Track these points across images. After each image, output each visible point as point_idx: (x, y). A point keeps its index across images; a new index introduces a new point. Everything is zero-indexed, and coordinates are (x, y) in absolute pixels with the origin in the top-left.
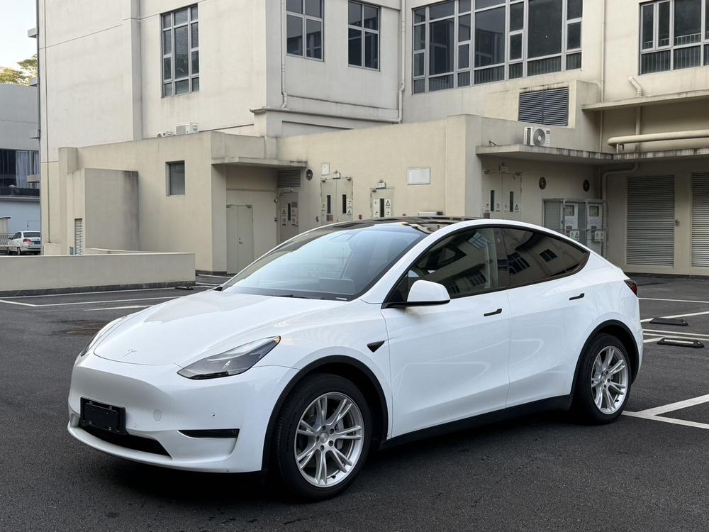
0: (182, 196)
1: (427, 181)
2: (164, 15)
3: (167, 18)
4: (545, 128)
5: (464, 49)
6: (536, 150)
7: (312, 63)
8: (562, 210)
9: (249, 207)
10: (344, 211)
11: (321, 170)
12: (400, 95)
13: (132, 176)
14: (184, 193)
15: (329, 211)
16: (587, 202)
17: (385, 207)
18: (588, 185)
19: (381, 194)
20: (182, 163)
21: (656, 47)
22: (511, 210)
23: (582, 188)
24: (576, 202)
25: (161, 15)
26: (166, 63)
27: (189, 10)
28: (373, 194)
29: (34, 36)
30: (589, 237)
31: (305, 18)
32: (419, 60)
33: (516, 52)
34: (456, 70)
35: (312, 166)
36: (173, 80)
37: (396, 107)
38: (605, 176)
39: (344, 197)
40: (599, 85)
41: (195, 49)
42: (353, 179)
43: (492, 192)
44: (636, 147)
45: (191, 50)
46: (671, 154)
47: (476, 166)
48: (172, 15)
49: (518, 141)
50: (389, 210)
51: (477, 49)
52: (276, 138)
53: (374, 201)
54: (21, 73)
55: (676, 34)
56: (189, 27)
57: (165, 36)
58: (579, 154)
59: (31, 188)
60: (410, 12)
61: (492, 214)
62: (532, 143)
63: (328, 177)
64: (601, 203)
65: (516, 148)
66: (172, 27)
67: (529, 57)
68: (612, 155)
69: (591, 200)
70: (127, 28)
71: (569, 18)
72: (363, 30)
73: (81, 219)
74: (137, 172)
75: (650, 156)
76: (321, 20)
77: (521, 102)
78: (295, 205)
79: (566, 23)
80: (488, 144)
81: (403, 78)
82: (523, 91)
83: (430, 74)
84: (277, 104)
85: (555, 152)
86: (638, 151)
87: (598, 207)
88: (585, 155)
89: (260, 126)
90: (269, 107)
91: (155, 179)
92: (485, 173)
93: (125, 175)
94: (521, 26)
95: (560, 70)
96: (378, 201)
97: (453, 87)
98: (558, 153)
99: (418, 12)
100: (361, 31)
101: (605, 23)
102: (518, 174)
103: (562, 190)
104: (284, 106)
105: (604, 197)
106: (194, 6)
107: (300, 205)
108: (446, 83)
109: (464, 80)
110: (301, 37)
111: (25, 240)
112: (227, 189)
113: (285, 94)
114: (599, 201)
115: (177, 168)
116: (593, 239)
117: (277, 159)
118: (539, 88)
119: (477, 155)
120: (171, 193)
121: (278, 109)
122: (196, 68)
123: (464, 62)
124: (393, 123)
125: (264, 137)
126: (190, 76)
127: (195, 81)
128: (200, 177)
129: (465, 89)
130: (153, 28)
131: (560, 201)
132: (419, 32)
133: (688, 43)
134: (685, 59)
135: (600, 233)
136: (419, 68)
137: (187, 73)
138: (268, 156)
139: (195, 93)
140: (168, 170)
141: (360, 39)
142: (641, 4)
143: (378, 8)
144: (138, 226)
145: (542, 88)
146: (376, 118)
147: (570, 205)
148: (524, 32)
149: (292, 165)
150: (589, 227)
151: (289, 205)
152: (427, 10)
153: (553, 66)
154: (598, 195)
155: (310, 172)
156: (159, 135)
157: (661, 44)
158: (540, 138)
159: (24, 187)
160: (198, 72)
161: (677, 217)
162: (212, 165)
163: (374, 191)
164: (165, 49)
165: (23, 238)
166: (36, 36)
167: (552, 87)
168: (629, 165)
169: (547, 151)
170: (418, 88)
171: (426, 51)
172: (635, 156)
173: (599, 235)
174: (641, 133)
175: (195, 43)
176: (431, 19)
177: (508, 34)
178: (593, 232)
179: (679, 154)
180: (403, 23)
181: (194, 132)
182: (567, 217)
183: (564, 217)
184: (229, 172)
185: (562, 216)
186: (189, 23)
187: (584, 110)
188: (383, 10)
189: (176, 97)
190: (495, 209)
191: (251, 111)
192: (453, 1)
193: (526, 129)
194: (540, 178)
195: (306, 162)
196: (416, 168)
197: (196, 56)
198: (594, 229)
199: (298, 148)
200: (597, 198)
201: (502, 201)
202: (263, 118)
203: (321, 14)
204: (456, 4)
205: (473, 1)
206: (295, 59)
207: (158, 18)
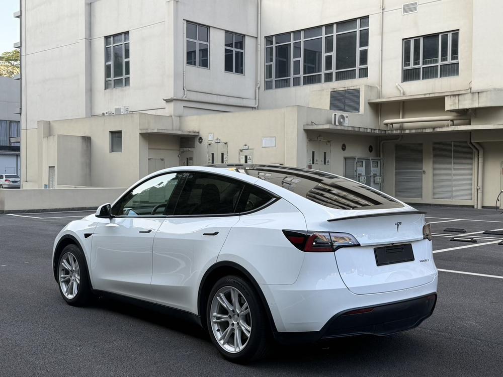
0: (120, 153)
1: (274, 145)
2: (107, 38)
3: (109, 39)
4: (345, 114)
5: (297, 64)
6: (339, 128)
7: (203, 70)
8: (355, 163)
9: (162, 160)
10: (223, 163)
11: (208, 137)
12: (257, 90)
13: (87, 140)
14: (121, 151)
16: (371, 159)
17: (248, 161)
18: (372, 149)
19: (246, 153)
20: (120, 132)
21: (412, 66)
22: (325, 163)
23: (368, 149)
24: (364, 159)
25: (105, 37)
26: (108, 68)
27: (123, 35)
28: (240, 152)
29: (18, 47)
30: (372, 180)
31: (198, 42)
32: (269, 69)
33: (329, 66)
34: (292, 76)
35: (202, 135)
36: (112, 78)
37: (254, 98)
38: (382, 143)
39: (223, 154)
40: (378, 87)
41: (127, 60)
42: (228, 143)
43: (313, 152)
44: (400, 127)
45: (124, 60)
46: (419, 131)
47: (304, 136)
48: (112, 38)
49: (329, 122)
51: (305, 61)
52: (180, 117)
53: (241, 157)
55: (424, 58)
56: (123, 46)
57: (107, 51)
58: (365, 130)
59: (8, 145)
60: (263, 40)
61: (313, 166)
62: (337, 124)
63: (212, 142)
64: (380, 160)
65: (327, 127)
66: (112, 45)
67: (337, 69)
68: (385, 131)
69: (373, 158)
70: (82, 45)
72: (234, 50)
73: (54, 167)
74: (90, 137)
75: (407, 131)
76: (207, 43)
77: (331, 97)
78: (191, 159)
79: (359, 49)
80: (310, 123)
81: (259, 80)
82: (333, 90)
83: (276, 78)
84: (180, 96)
85: (350, 129)
86: (402, 128)
87: (377, 162)
88: (369, 131)
89: (170, 109)
90: (175, 98)
91: (102, 142)
92: (309, 141)
93: (83, 139)
94: (332, 50)
95: (355, 78)
96: (244, 157)
97: (290, 86)
98: (352, 129)
99: (269, 39)
100: (232, 51)
101: (382, 51)
102: (329, 142)
103: (356, 152)
104: (184, 97)
105: (382, 156)
106: (127, 33)
107: (194, 159)
108: (286, 84)
109: (297, 82)
110: (195, 52)
111: (6, 180)
112: (149, 149)
113: (185, 90)
114: (379, 159)
115: (117, 135)
116: (374, 182)
117: (179, 130)
118: (342, 89)
119: (304, 130)
120: (112, 150)
121: (181, 99)
122: (128, 72)
123: (297, 71)
124: (252, 108)
125: (172, 116)
126: (124, 76)
127: (127, 80)
128: (132, 141)
129: (297, 88)
130: (99, 46)
131: (354, 158)
132: (269, 52)
133: (431, 64)
134: (429, 73)
135: (378, 178)
136: (269, 73)
137: (121, 75)
138: (174, 129)
139: (126, 88)
140: (111, 136)
141: (232, 54)
142: (403, 39)
143: (243, 36)
144: (90, 171)
145: (344, 89)
146: (242, 105)
147: (360, 160)
148: (334, 54)
149: (190, 134)
150: (372, 174)
151: (187, 159)
152: (274, 38)
153: (350, 75)
154: (378, 155)
155: (201, 138)
156: (103, 114)
157: (415, 64)
158: (342, 120)
159: (4, 145)
160: (129, 74)
161: (424, 169)
162: (140, 133)
163: (241, 151)
164: (107, 58)
165: (4, 179)
166: (20, 47)
167: (350, 88)
168: (396, 137)
169: (346, 129)
170: (268, 86)
171: (274, 64)
172: (399, 132)
173: (378, 179)
174: (403, 118)
175: (127, 56)
177: (324, 55)
178: (374, 177)
179: (424, 131)
180: (259, 46)
181: (126, 113)
182: (358, 168)
183: (356, 169)
184: (151, 138)
185: (355, 167)
186: (123, 43)
187: (369, 103)
188: (246, 37)
189: (114, 89)
190: (315, 162)
191: (164, 100)
192: (290, 33)
193: (333, 115)
194: (342, 144)
195: (198, 132)
196: (267, 137)
197: (127, 64)
198: (375, 175)
199: (193, 123)
200: (377, 157)
201: (319, 158)
202: (172, 105)
203: (208, 40)
204: (292, 35)
205: (302, 33)
206: (191, 68)
207: (103, 39)
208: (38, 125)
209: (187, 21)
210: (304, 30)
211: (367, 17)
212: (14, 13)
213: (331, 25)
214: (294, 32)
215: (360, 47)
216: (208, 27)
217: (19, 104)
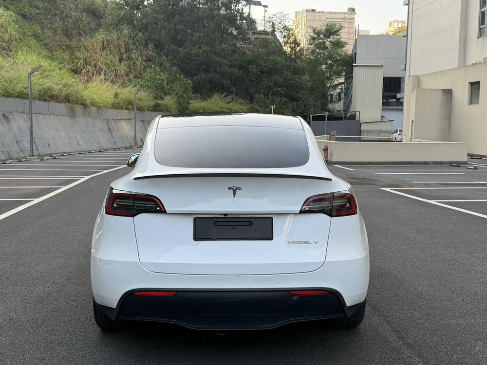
0: (477, 105)
13: (448, 93)
14: (478, 103)
20: (478, 83)
26: (482, 15)
29: (407, 5)
36: (486, 25)
73: (413, 121)
74: (451, 90)
91: (462, 94)
111: (399, 134)
115: (476, 86)
120: (471, 103)
140: (470, 87)
144: (450, 125)
156: (473, 64)
164: (483, 4)
217: (404, 60)
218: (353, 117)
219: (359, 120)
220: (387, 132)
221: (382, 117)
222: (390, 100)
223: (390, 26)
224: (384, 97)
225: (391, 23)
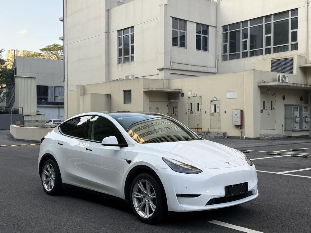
0: (130, 104)
1: (236, 97)
2: (119, 31)
3: (120, 32)
4: (286, 75)
5: (245, 43)
6: (281, 84)
7: (182, 49)
8: (293, 109)
9: (157, 108)
10: (198, 110)
11: (188, 92)
12: (217, 62)
13: (109, 96)
15: (191, 110)
16: (303, 105)
17: (217, 108)
18: (302, 98)
19: (215, 103)
20: (130, 91)
22: (272, 109)
23: (300, 100)
24: (298, 106)
25: (118, 31)
26: (120, 51)
27: (130, 29)
28: (211, 103)
29: (62, 40)
31: (179, 31)
32: (225, 48)
33: (268, 43)
34: (242, 51)
35: (184, 91)
36: (123, 57)
37: (215, 67)
38: (309, 95)
39: (198, 104)
40: (306, 56)
41: (132, 45)
42: (202, 97)
43: (264, 101)
47: (258, 90)
48: (123, 31)
49: (275, 80)
50: (219, 109)
52: (168, 80)
53: (212, 105)
54: (41, 54)
56: (130, 36)
57: (119, 39)
58: (301, 86)
59: (54, 101)
60: (221, 28)
61: (264, 111)
62: (281, 81)
63: (191, 96)
65: (276, 83)
66: (122, 36)
67: (274, 45)
70: (103, 36)
71: (292, 29)
72: (202, 35)
74: (110, 95)
76: (185, 32)
77: (272, 64)
78: (176, 107)
79: (290, 31)
80: (262, 82)
81: (218, 55)
82: (273, 59)
83: (230, 53)
84: (168, 67)
85: (291, 85)
87: (307, 108)
88: (303, 86)
89: (162, 75)
90: (165, 68)
91: (118, 98)
92: (261, 94)
93: (106, 96)
94: (270, 33)
95: (288, 51)
96: (214, 106)
97: (240, 58)
99: (225, 28)
101: (308, 31)
102: (274, 94)
103: (292, 101)
104: (171, 67)
105: (309, 104)
106: (133, 27)
107: (178, 107)
108: (236, 57)
109: (245, 55)
110: (178, 37)
111: (53, 123)
112: (149, 101)
113: (172, 62)
114: (308, 105)
115: (128, 92)
116: (305, 121)
117: (168, 88)
118: (280, 58)
119: (258, 86)
120: (125, 103)
121: (169, 68)
122: (133, 52)
124: (214, 73)
125: (163, 80)
126: (130, 55)
127: (133, 58)
128: (138, 97)
129: (246, 59)
130: (114, 37)
131: (292, 105)
132: (225, 35)
135: (308, 118)
136: (225, 50)
137: (129, 54)
138: (165, 88)
139: (132, 62)
140: (124, 93)
141: (201, 39)
143: (208, 26)
145: (281, 58)
146: (207, 71)
147: (296, 107)
148: (272, 35)
149: (176, 91)
150: (304, 116)
151: (174, 107)
152: (228, 27)
153: (285, 49)
154: (306, 102)
155: (183, 94)
156: (117, 80)
158: (284, 79)
159: (51, 101)
160: (134, 54)
162: (144, 91)
163: (212, 102)
164: (119, 44)
165: (52, 122)
166: (63, 40)
167: (286, 58)
169: (286, 84)
170: (224, 58)
171: (228, 44)
173: (308, 120)
175: (133, 42)
176: (230, 30)
177: (265, 36)
178: (305, 118)
180: (218, 32)
181: (132, 78)
182: (295, 112)
184: (150, 95)
185: (293, 111)
186: (130, 34)
187: (300, 67)
188: (210, 27)
189: (124, 64)
190: (265, 109)
191: (158, 69)
192: (240, 22)
193: (278, 75)
194: (283, 95)
195: (181, 90)
196: (231, 92)
197: (133, 47)
198: (306, 117)
199: (177, 84)
200: (306, 104)
201: (268, 105)
202: (163, 72)
203: (185, 29)
204: (241, 24)
205: (249, 22)
206: (175, 48)
207: (116, 33)
208: (77, 88)
209: (173, 17)
210: (250, 20)
211: (296, 9)
212: (60, 19)
213: (270, 16)
214: (243, 22)
215: (291, 30)
216: (185, 21)
218: (16, 112)
219: (23, 114)
220: (42, 122)
221: (37, 111)
222: (42, 101)
223: (9, 53)
224: (38, 99)
225: (9, 51)
